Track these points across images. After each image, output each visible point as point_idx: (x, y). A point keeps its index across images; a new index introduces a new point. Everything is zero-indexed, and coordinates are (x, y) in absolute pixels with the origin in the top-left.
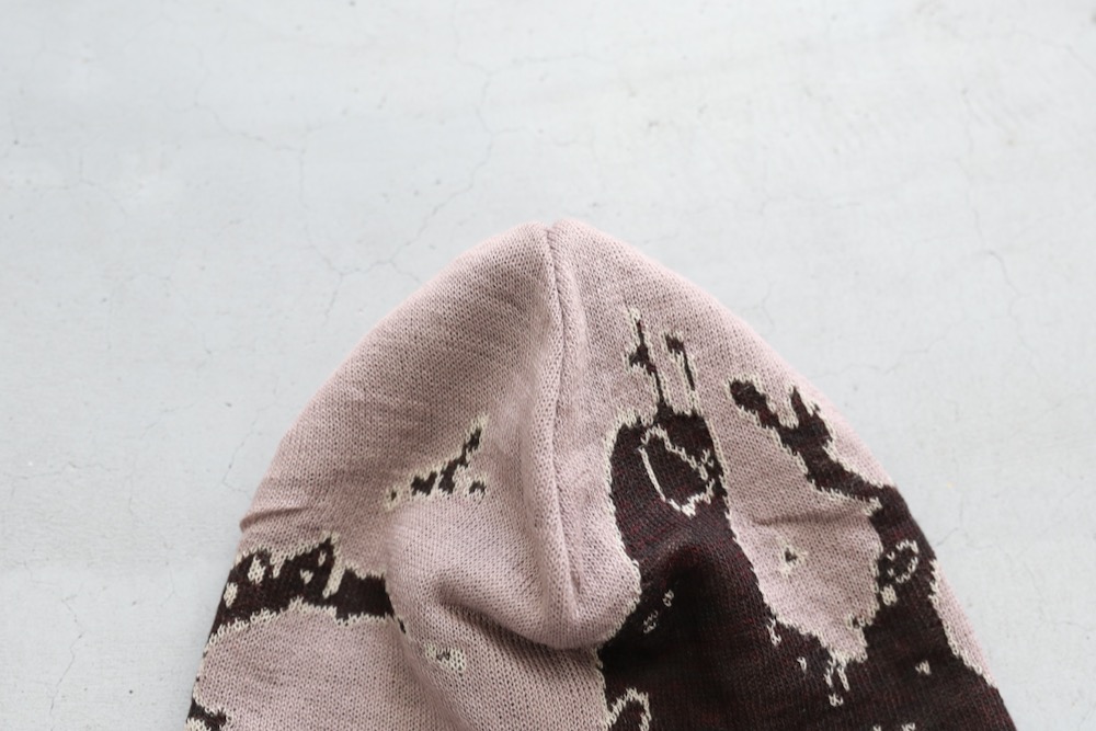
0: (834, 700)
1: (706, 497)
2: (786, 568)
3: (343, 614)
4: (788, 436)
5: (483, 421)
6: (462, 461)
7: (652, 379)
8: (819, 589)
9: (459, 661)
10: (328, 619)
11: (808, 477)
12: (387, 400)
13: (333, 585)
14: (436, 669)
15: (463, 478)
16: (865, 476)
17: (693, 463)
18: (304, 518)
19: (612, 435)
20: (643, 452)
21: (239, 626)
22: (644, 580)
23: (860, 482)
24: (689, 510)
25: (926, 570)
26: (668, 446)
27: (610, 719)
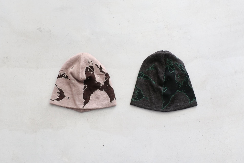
0: (101, 87)
1: (93, 72)
2: (98, 78)
4: (99, 68)
7: (89, 64)
8: (101, 79)
9: (74, 82)
10: (65, 79)
11: (101, 72)
13: (65, 76)
14: (72, 82)
16: (105, 72)
17: (92, 70)
18: (63, 71)
19: (86, 68)
20: (88, 69)
21: (58, 79)
24: (91, 73)
25: (109, 79)
26: (90, 68)
27: (84, 86)
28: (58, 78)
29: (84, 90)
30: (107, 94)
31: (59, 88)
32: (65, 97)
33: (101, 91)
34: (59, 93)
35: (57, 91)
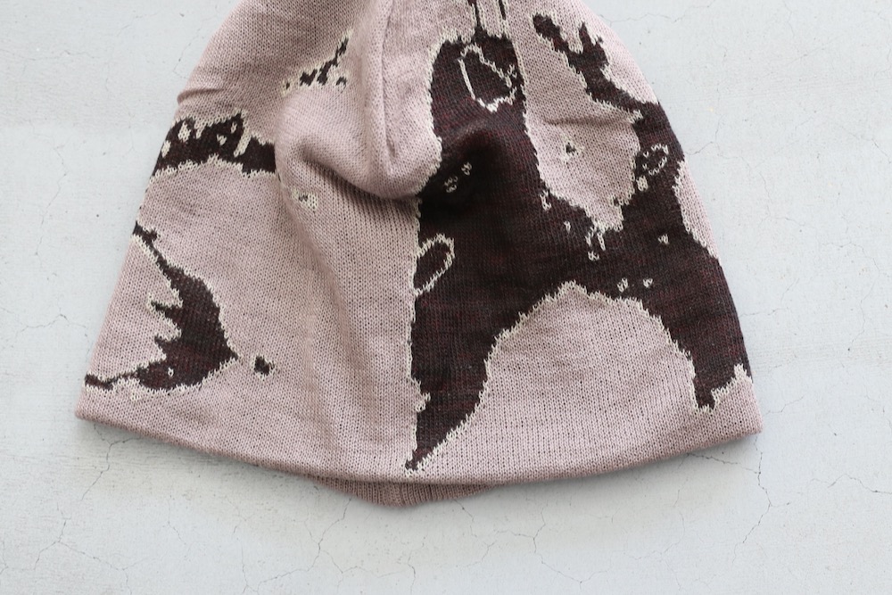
0: (592, 256)
1: (510, 100)
2: (565, 157)
3: (247, 169)
4: (574, 59)
5: (350, 34)
6: (334, 62)
7: (472, 8)
8: (590, 174)
9: (313, 202)
10: (236, 171)
11: (587, 91)
12: (282, 14)
13: (242, 148)
14: (299, 208)
15: (333, 74)
16: (632, 93)
17: (501, 74)
18: (220, 97)
19: (437, 47)
20: (461, 63)
21: (170, 171)
22: (444, 151)
23: (627, 96)
24: (493, 108)
25: (673, 168)
26: (482, 59)
27: (420, 252)
28: (162, 163)
29: (417, 292)
30: (658, 321)
31: (172, 261)
32: (227, 354)
33: (597, 296)
34: (170, 313)
35: (151, 297)
